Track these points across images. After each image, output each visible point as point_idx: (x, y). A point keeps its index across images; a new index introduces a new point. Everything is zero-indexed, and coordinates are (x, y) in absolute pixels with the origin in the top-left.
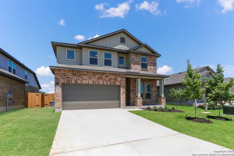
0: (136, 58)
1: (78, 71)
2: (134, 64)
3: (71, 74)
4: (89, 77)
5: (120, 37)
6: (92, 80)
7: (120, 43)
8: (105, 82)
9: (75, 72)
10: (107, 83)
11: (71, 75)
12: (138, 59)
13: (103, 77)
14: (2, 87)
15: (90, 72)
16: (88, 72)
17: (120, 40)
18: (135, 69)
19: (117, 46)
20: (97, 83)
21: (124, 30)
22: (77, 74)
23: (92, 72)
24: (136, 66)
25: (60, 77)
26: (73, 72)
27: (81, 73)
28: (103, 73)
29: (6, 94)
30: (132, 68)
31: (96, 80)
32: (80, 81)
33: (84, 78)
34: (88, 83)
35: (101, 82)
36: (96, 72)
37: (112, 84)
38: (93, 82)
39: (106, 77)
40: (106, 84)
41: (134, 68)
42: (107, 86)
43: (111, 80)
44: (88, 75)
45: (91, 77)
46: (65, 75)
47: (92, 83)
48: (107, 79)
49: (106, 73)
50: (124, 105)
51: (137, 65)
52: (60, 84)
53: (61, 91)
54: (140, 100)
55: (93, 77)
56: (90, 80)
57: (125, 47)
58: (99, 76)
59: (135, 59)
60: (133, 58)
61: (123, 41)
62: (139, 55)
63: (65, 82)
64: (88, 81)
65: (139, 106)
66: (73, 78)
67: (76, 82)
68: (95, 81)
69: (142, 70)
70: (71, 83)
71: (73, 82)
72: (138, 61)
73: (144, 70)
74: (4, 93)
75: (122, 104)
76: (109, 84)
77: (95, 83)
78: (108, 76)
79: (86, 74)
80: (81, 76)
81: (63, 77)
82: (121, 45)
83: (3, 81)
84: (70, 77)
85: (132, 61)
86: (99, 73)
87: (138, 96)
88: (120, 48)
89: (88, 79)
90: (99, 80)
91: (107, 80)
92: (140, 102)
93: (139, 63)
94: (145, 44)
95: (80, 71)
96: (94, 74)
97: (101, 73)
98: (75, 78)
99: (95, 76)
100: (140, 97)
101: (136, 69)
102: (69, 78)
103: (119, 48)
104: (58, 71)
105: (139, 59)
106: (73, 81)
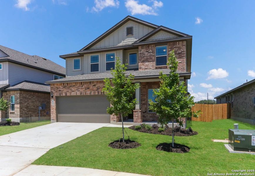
0: (147, 52)
1: (67, 83)
2: (143, 62)
3: (62, 86)
4: (77, 88)
5: (126, 28)
6: (80, 90)
7: (126, 37)
8: (92, 92)
9: (65, 85)
10: (95, 93)
11: (62, 88)
12: (149, 53)
13: (90, 87)
14: (33, 101)
15: (78, 83)
16: (76, 83)
17: (126, 32)
18: (145, 69)
19: (122, 41)
20: (84, 94)
21: (129, 17)
22: (66, 86)
23: (79, 83)
24: (147, 63)
25: (54, 91)
26: (64, 85)
27: (70, 84)
28: (91, 82)
29: (38, 107)
30: (140, 68)
31: (84, 91)
32: (69, 93)
33: (72, 90)
34: (76, 94)
35: (88, 92)
36: (84, 82)
37: (100, 94)
38: (80, 93)
39: (93, 86)
40: (93, 94)
41: (143, 67)
42: (94, 96)
43: (99, 89)
44: (76, 85)
45: (79, 88)
46: (58, 88)
47: (79, 95)
48: (95, 88)
49: (94, 81)
50: (114, 120)
51: (149, 62)
52: (54, 97)
53: (55, 104)
54: (136, 113)
55: (81, 87)
56: (78, 91)
57: (132, 40)
58: (86, 86)
59: (144, 54)
60: (142, 53)
61: (130, 31)
62: (152, 45)
63: (57, 95)
64: (76, 93)
65: (135, 122)
66: (64, 90)
67: (66, 94)
68: (82, 92)
69: (156, 68)
70: (62, 95)
71: (64, 95)
72: (151, 56)
73: (161, 68)
74: (36, 106)
75: (112, 119)
76: (97, 94)
77: (82, 94)
78: (96, 85)
79: (74, 86)
80: (70, 88)
81: (56, 91)
82: (128, 39)
83: (34, 97)
84: (61, 89)
85: (140, 58)
86: (86, 83)
87: (136, 108)
88: (126, 43)
89: (76, 90)
90: (87, 90)
91: (94, 90)
92: (137, 116)
93: (151, 58)
94: (161, 26)
95: (69, 83)
96: (82, 84)
97: (88, 82)
98: (65, 90)
99: (82, 86)
100: (138, 109)
101: (147, 69)
102: (60, 91)
103: (124, 44)
104: (52, 85)
105: (152, 52)
106: (63, 93)
